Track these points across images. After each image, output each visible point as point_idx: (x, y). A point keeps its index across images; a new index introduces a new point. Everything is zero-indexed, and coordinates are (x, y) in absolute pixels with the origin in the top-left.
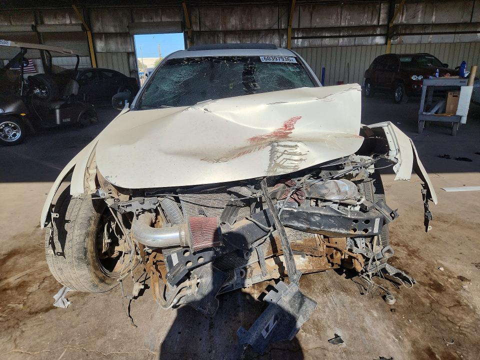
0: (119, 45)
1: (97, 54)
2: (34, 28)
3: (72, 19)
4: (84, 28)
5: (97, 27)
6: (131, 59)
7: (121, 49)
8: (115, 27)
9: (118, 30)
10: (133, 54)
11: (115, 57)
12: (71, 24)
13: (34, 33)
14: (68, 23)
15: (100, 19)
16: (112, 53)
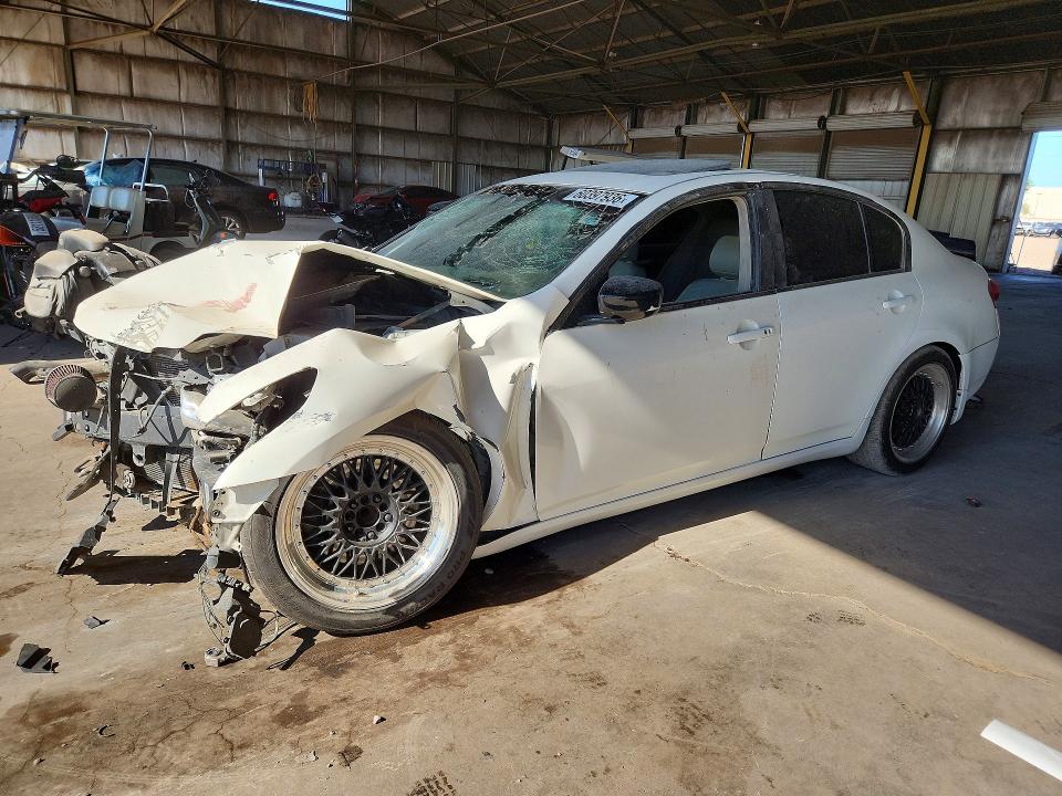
0: (991, 155)
1: (929, 176)
2: (822, 121)
3: (904, 102)
4: (918, 121)
5: (952, 117)
6: (1009, 190)
7: (992, 166)
8: (994, 113)
9: (1000, 122)
10: (1018, 178)
11: (967, 183)
12: (898, 112)
13: (819, 133)
14: (891, 108)
15: (965, 98)
16: (965, 175)
